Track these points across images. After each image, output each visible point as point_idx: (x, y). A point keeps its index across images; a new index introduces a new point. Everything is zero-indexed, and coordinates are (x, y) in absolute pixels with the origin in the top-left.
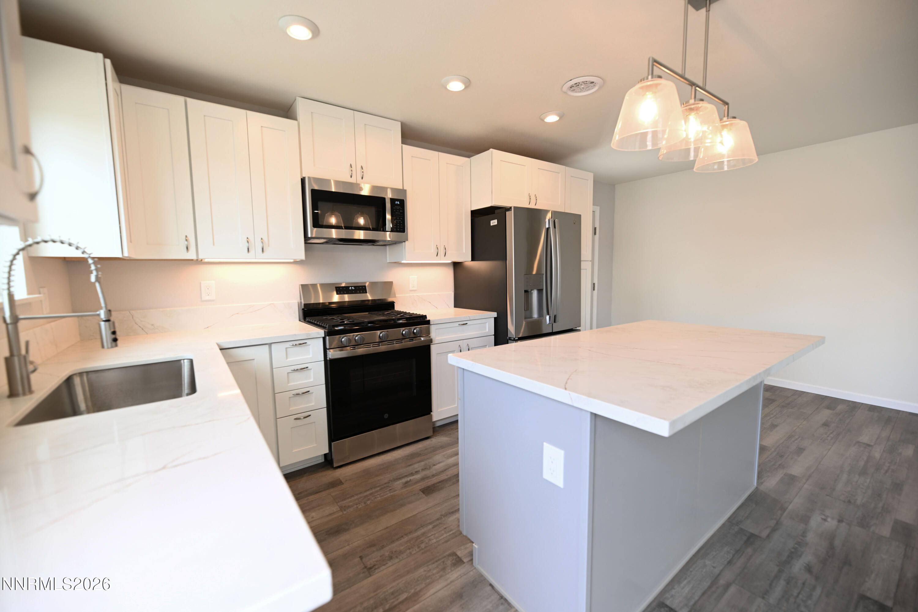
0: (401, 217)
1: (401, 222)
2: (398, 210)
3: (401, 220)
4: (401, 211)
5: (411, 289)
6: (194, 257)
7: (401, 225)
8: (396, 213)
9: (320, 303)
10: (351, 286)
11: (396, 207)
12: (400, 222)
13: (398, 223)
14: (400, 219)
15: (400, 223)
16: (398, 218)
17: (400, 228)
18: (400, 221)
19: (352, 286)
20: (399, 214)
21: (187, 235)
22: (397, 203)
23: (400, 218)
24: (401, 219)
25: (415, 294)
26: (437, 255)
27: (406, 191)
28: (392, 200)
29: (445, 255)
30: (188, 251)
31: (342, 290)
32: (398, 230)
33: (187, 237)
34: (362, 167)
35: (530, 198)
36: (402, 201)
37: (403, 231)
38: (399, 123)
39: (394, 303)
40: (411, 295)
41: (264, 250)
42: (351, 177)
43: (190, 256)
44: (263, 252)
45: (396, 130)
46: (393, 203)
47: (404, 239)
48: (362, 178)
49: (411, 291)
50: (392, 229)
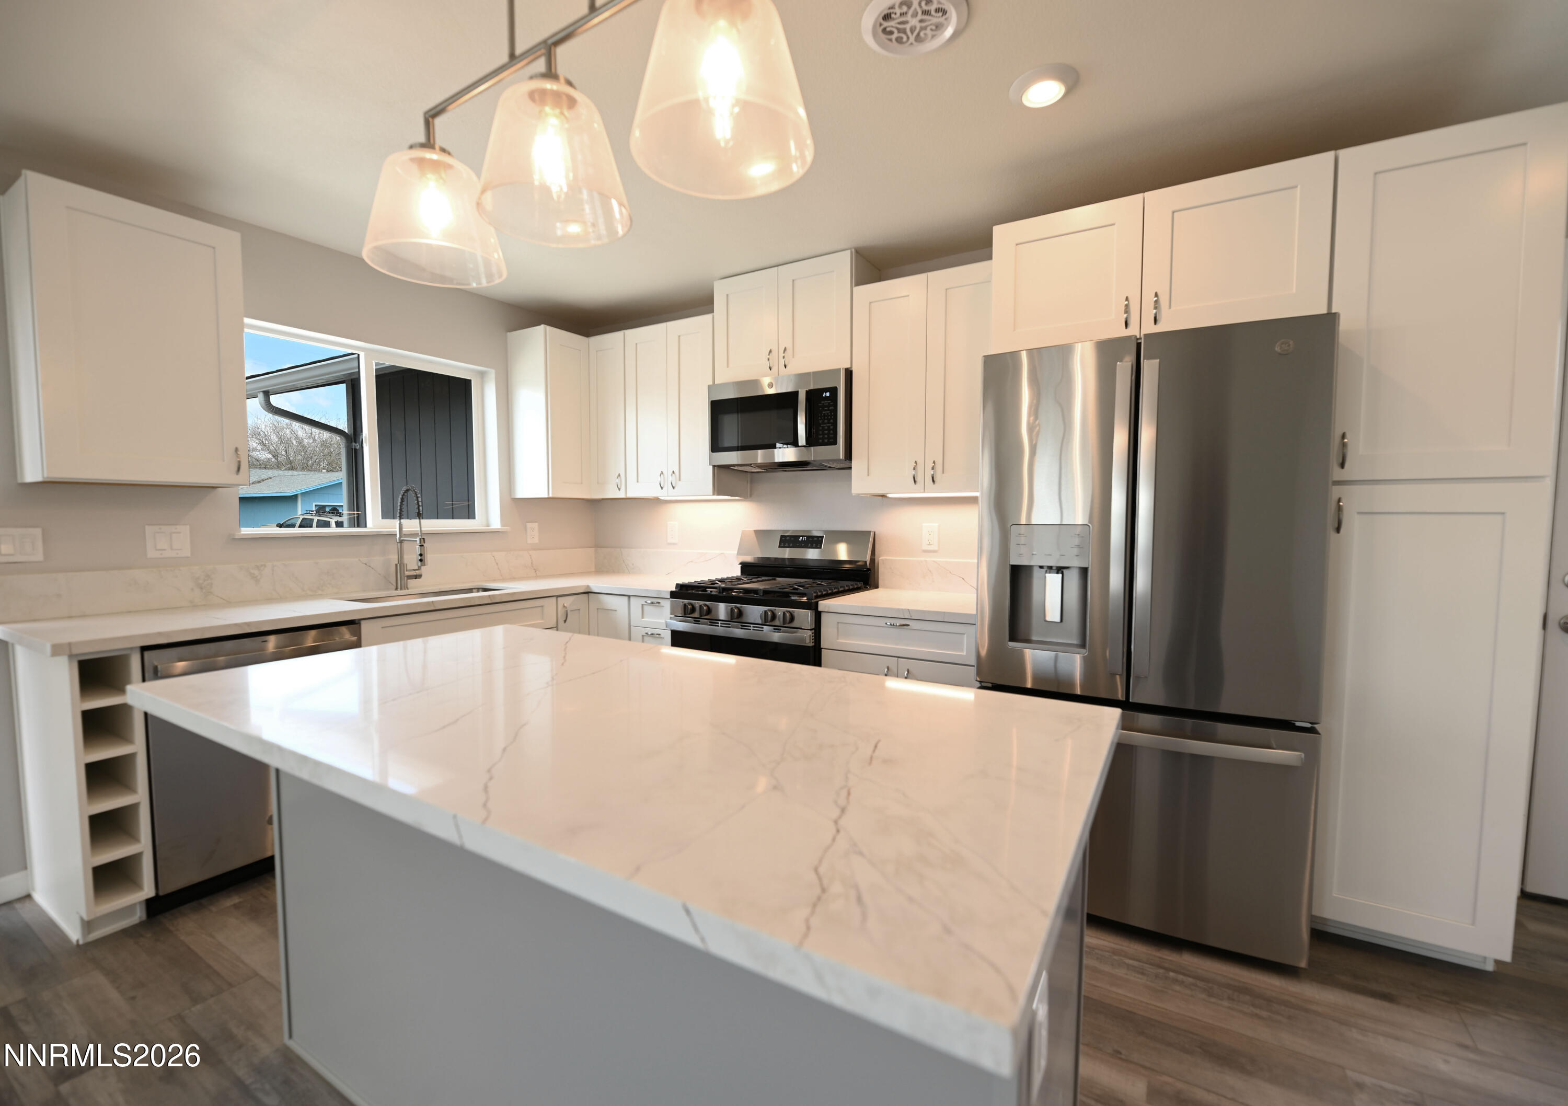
0: (831, 418)
1: (832, 427)
2: (826, 406)
3: (831, 423)
4: (831, 408)
5: (925, 547)
6: (623, 496)
7: (832, 432)
8: (824, 412)
9: (785, 559)
10: (801, 536)
11: (823, 402)
12: (829, 427)
13: (826, 430)
14: (828, 423)
15: (829, 429)
16: (826, 421)
17: (829, 438)
18: (830, 425)
19: (804, 536)
20: (828, 413)
21: (621, 474)
22: (826, 396)
23: (829, 420)
24: (832, 421)
25: (930, 559)
26: (915, 481)
27: (849, 373)
28: (809, 394)
29: (933, 481)
30: (619, 489)
31: (788, 540)
32: (826, 441)
33: (619, 475)
34: (785, 349)
35: (1127, 309)
36: (834, 391)
37: (834, 442)
38: (848, 252)
39: (869, 570)
40: (922, 559)
41: (674, 485)
42: (770, 369)
43: (621, 495)
44: (673, 488)
45: (844, 264)
46: (814, 396)
47: (842, 456)
48: (785, 366)
49: (925, 551)
50: (812, 441)
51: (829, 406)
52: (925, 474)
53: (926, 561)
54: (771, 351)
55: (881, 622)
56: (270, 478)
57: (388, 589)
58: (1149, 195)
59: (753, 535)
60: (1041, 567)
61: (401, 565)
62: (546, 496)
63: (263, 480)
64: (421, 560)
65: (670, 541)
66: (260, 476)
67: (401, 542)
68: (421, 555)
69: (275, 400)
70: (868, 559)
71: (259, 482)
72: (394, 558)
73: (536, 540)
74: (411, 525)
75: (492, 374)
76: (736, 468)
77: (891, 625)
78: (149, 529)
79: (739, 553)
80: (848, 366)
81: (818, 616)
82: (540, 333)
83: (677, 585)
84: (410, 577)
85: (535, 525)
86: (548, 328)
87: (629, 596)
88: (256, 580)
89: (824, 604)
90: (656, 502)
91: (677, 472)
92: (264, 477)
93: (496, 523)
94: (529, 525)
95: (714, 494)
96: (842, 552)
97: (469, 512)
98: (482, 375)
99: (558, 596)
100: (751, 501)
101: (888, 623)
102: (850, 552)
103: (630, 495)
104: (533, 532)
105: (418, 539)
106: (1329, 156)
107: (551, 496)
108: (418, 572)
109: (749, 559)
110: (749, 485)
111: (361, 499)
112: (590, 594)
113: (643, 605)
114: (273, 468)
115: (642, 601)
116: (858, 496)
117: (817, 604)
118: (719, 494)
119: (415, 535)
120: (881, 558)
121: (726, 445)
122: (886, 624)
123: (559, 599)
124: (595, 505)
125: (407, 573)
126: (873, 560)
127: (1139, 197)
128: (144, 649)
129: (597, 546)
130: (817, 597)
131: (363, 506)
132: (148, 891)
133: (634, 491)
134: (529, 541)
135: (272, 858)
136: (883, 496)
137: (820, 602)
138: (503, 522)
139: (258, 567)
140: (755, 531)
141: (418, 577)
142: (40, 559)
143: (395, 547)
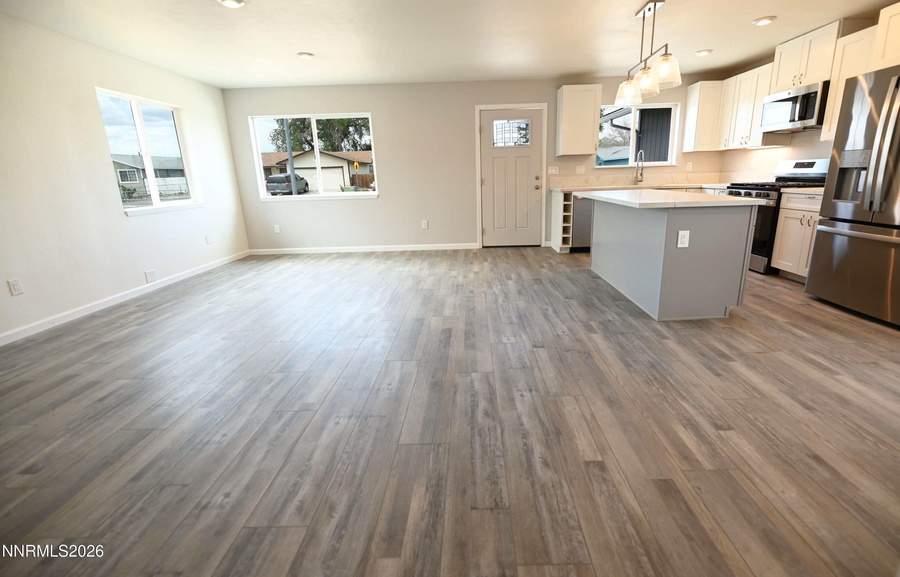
1: (812, 111)
7: (812, 113)
8: (810, 104)
11: (810, 99)
13: (810, 112)
17: (811, 116)
18: (812, 109)
19: (807, 162)
20: (812, 104)
22: (812, 96)
24: (813, 107)
27: (829, 83)
28: (805, 96)
30: (725, 146)
31: (799, 165)
32: (809, 117)
33: (726, 140)
34: (802, 75)
36: (816, 93)
37: (813, 117)
38: (838, 22)
41: (746, 143)
42: (794, 85)
43: (726, 148)
44: (746, 144)
45: (835, 28)
46: (807, 97)
47: (814, 124)
48: (800, 83)
50: (802, 118)
51: (813, 100)
54: (795, 76)
55: (804, 196)
56: (620, 150)
57: (632, 185)
61: (637, 177)
62: (693, 151)
63: (617, 152)
64: (641, 175)
66: (616, 150)
67: (637, 169)
68: (641, 173)
69: (615, 122)
71: (615, 153)
72: (635, 175)
73: (691, 169)
74: (640, 164)
75: (679, 104)
76: (774, 132)
77: (808, 197)
78: (577, 166)
80: (829, 79)
81: (780, 195)
83: (731, 184)
84: (639, 181)
85: (691, 163)
86: (702, 82)
87: (715, 189)
88: (598, 180)
89: (783, 190)
91: (749, 137)
92: (618, 150)
93: (674, 163)
94: (688, 163)
95: (762, 145)
97: (665, 159)
99: (687, 189)
100: (790, 147)
101: (807, 197)
103: (729, 148)
104: (690, 166)
105: (641, 168)
107: (695, 151)
108: (642, 180)
110: (789, 139)
112: (702, 189)
113: (719, 192)
114: (622, 145)
115: (719, 191)
116: (824, 141)
118: (765, 145)
119: (640, 167)
122: (806, 197)
123: (687, 190)
124: (722, 154)
125: (638, 180)
129: (721, 171)
132: (570, 246)
133: (731, 146)
134: (688, 169)
135: (590, 247)
137: (781, 189)
138: (677, 162)
139: (598, 177)
141: (641, 181)
142: (558, 173)
143: (635, 172)
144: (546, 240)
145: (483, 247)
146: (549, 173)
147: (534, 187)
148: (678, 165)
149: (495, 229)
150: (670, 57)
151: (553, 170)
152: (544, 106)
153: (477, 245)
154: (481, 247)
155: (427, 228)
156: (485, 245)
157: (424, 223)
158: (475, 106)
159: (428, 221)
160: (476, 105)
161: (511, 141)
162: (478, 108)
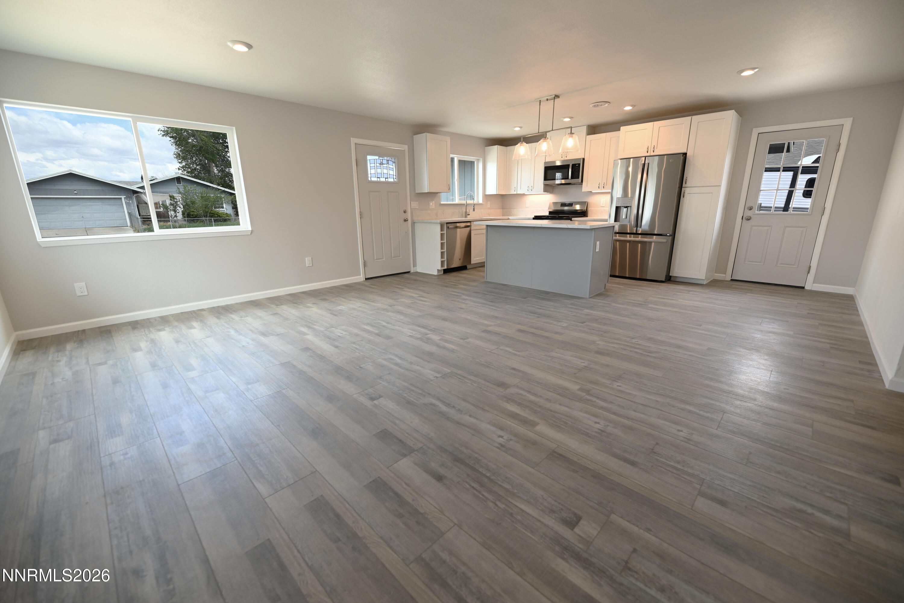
1: (578, 174)
5: (599, 206)
9: (562, 209)
10: (566, 204)
11: (576, 167)
13: (576, 175)
20: (577, 170)
22: (577, 165)
24: (578, 172)
25: (602, 209)
26: (599, 188)
27: (584, 159)
28: (573, 165)
29: (604, 188)
30: (515, 191)
31: (563, 205)
32: (576, 177)
33: (515, 188)
35: (648, 149)
36: (579, 164)
37: (578, 178)
38: (586, 126)
39: (585, 212)
40: (600, 209)
41: (531, 190)
42: (562, 157)
43: (515, 193)
45: (584, 130)
46: (574, 166)
47: (580, 182)
48: (566, 157)
49: (601, 207)
50: (572, 178)
51: (578, 168)
52: (602, 186)
53: (601, 209)
57: (463, 218)
58: (655, 122)
59: (552, 203)
60: (622, 206)
61: (466, 212)
62: (496, 194)
65: (527, 206)
67: (467, 206)
68: (473, 209)
70: (585, 209)
73: (489, 207)
75: (481, 160)
76: (550, 185)
78: (430, 202)
79: (548, 209)
80: (583, 157)
82: (496, 148)
83: (535, 216)
85: (489, 202)
86: (498, 146)
88: (443, 214)
90: (524, 195)
91: (533, 186)
93: (481, 201)
94: (488, 202)
95: (543, 192)
96: (578, 207)
98: (478, 160)
100: (553, 194)
102: (580, 207)
103: (518, 193)
105: (473, 205)
106: (690, 117)
107: (497, 194)
109: (551, 210)
110: (553, 190)
111: (454, 193)
116: (584, 192)
117: (571, 219)
120: (589, 209)
121: (548, 179)
124: (502, 196)
126: (587, 209)
127: (652, 123)
128: (447, 223)
129: (503, 209)
130: (572, 217)
131: (454, 196)
132: (445, 268)
133: (520, 192)
134: (488, 207)
136: (591, 192)
138: (483, 201)
139: (443, 211)
140: (553, 203)
141: (469, 215)
142: (418, 208)
143: (465, 207)
144: (414, 267)
145: (366, 279)
146: (412, 208)
147: (403, 220)
148: (484, 203)
149: (374, 260)
150: (574, 135)
151: (415, 205)
152: (405, 148)
153: (360, 278)
154: (365, 280)
155: (311, 265)
156: (366, 277)
157: (308, 261)
158: (351, 138)
159: (312, 258)
160: (353, 137)
161: (382, 177)
162: (354, 141)
